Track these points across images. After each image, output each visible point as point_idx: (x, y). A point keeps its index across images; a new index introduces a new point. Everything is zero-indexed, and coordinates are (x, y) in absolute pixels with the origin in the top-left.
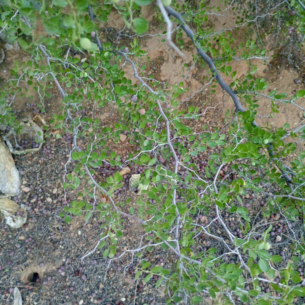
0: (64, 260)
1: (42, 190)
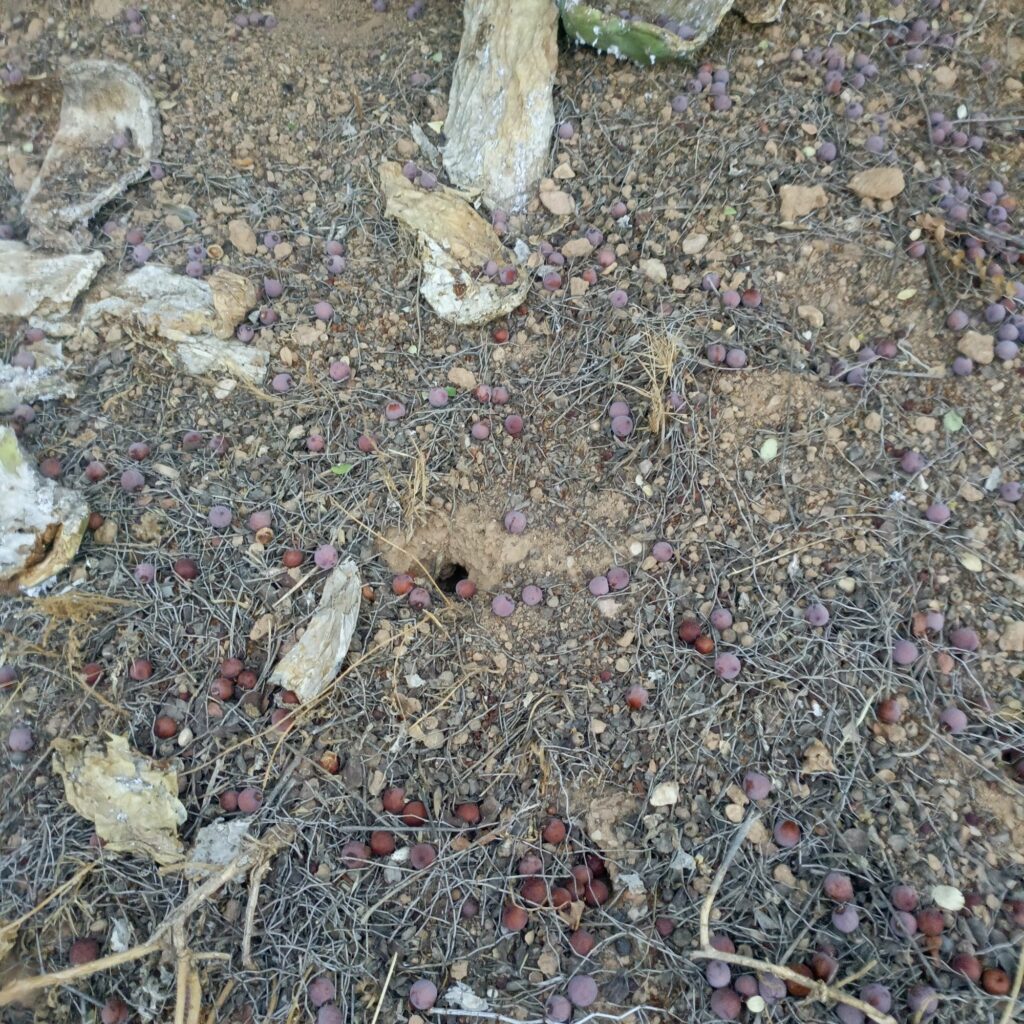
0: (636, 549)
1: (634, 221)
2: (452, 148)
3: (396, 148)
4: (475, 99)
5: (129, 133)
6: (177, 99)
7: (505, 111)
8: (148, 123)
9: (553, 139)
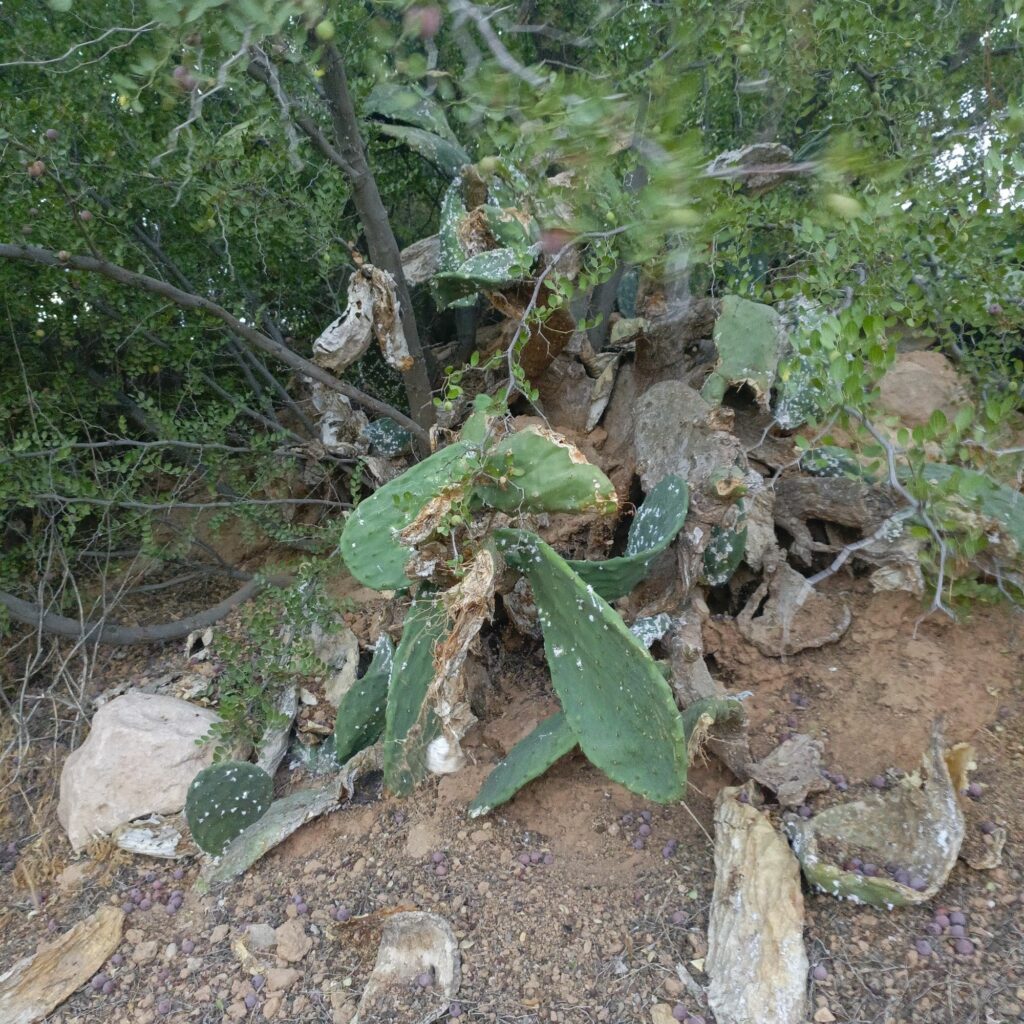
2: (715, 987)
3: (664, 987)
4: (732, 941)
5: (433, 970)
6: (475, 938)
7: (762, 955)
8: (450, 962)
9: (809, 981)
